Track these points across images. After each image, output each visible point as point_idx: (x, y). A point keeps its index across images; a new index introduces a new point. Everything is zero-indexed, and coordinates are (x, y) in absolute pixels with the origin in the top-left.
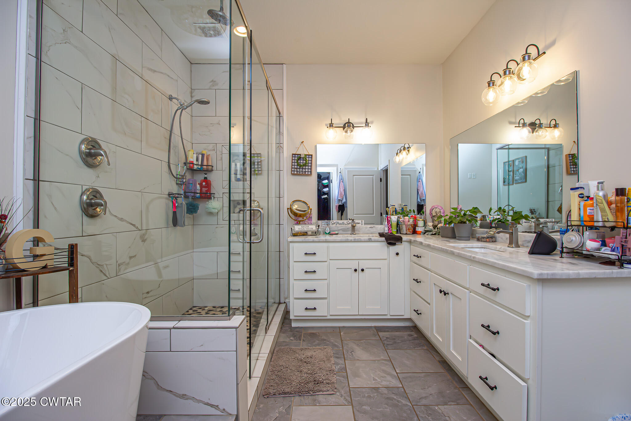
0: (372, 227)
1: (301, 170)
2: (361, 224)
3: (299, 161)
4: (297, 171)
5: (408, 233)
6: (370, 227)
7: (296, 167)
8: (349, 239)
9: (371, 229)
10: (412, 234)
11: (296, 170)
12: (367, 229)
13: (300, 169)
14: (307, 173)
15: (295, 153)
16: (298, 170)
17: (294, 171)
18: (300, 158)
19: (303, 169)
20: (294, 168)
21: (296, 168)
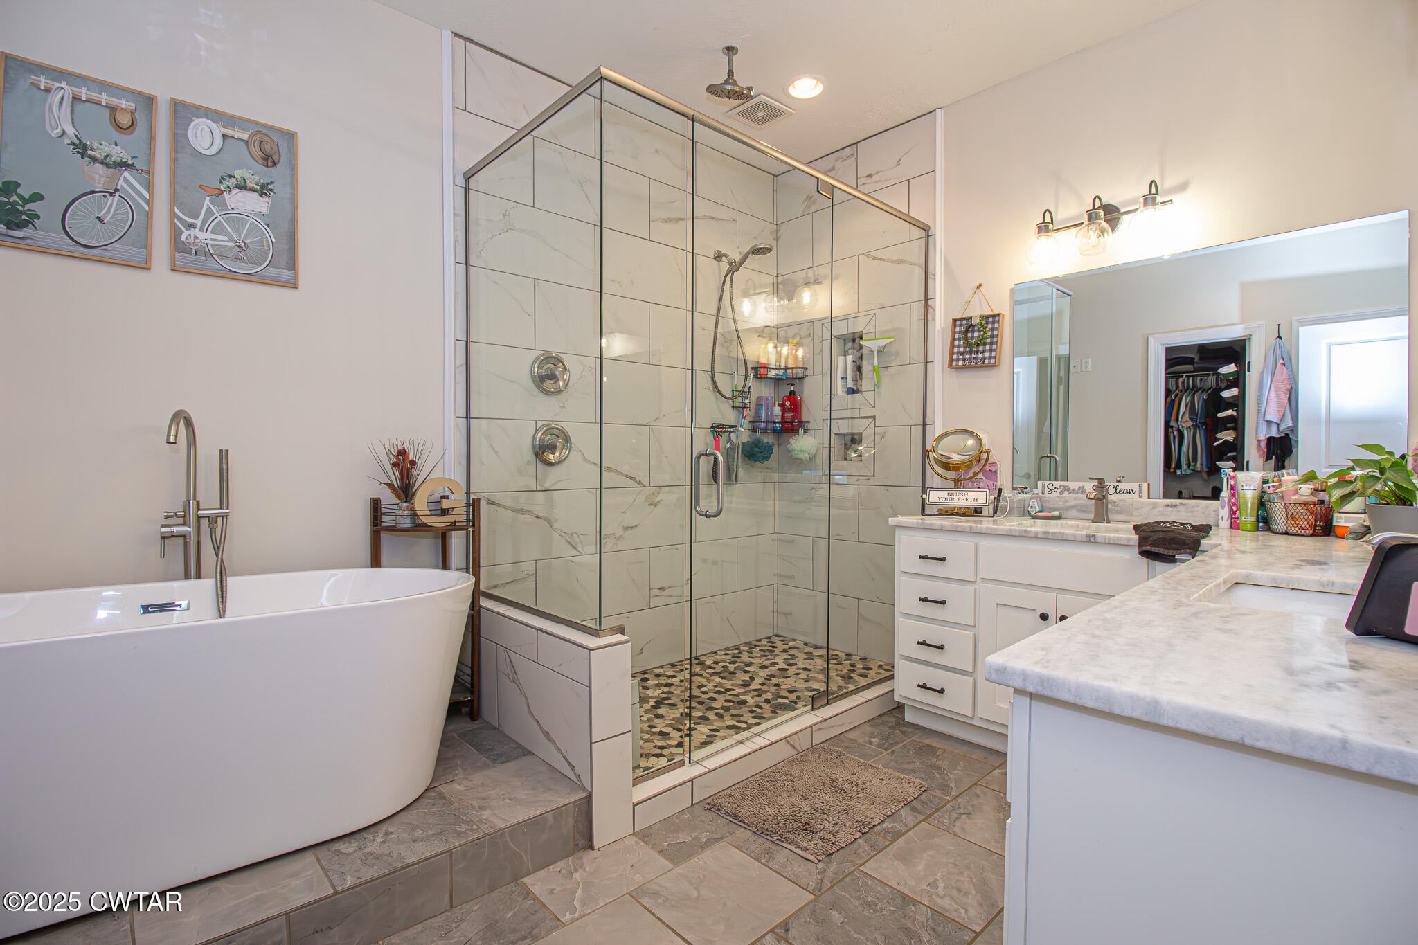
0: (1176, 506)
1: (973, 356)
2: (1137, 494)
3: (969, 335)
4: (964, 360)
5: (1292, 530)
6: (1168, 506)
7: (962, 349)
8: (1029, 532)
9: (1169, 509)
10: (1312, 535)
11: (961, 357)
12: (1156, 510)
13: (970, 353)
14: (986, 362)
15: (959, 317)
16: (967, 356)
17: (958, 360)
18: (970, 328)
19: (977, 352)
20: (958, 353)
21: (963, 353)
